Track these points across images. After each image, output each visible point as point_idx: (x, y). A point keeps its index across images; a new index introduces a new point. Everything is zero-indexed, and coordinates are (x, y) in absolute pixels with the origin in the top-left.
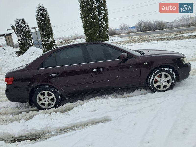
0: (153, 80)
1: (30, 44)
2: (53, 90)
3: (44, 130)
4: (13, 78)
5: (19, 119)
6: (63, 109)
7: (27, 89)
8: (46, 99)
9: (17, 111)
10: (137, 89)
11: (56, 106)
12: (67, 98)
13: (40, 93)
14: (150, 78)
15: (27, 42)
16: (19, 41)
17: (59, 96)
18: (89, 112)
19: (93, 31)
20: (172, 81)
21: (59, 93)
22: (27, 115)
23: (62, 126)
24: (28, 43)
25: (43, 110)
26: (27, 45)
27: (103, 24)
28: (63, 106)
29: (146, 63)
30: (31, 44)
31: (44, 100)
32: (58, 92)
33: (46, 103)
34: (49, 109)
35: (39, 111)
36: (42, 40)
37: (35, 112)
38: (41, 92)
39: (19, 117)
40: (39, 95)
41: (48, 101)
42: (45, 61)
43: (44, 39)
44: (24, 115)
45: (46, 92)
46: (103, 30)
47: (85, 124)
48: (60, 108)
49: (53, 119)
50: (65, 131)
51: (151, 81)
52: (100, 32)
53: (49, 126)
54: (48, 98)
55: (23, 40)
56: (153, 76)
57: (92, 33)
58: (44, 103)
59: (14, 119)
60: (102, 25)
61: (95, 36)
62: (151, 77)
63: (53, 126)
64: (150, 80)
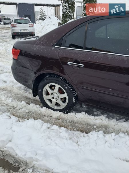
1: (71, 17)
2: (67, 87)
5: (17, 108)
6: (74, 119)
8: (55, 96)
11: (65, 111)
12: (84, 106)
13: (48, 85)
15: (70, 14)
16: (63, 11)
17: (74, 100)
18: (116, 158)
21: (74, 95)
22: (27, 107)
24: (70, 16)
25: (47, 109)
26: (68, 17)
28: (76, 114)
30: (73, 17)
31: (52, 96)
32: (74, 92)
33: (54, 101)
34: (56, 110)
36: (83, 14)
37: (37, 107)
38: (51, 84)
39: (18, 106)
40: (47, 87)
41: (57, 99)
43: (85, 12)
44: (23, 106)
45: (57, 86)
48: (71, 117)
49: (51, 140)
54: (58, 95)
55: (66, 11)
58: (52, 99)
59: (12, 106)
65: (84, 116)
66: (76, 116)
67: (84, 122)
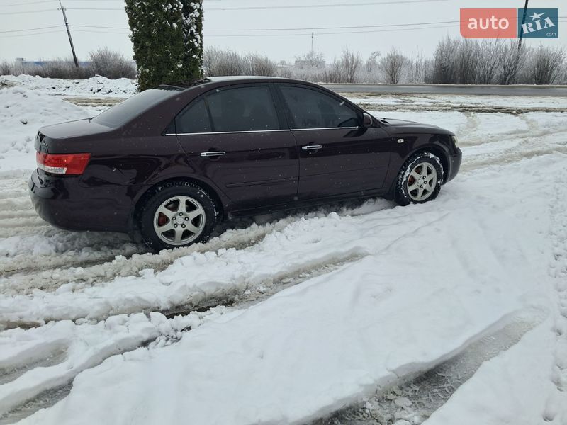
0: (407, 177)
2: (202, 194)
3: (238, 284)
4: (89, 154)
7: (130, 189)
8: (181, 220)
9: (72, 260)
10: (374, 198)
11: (203, 238)
13: (165, 203)
14: (404, 174)
17: (215, 212)
19: (168, 54)
20: (438, 181)
22: (126, 263)
23: (276, 272)
25: (170, 250)
27: (195, 40)
28: (219, 237)
29: (402, 141)
31: (175, 222)
33: (179, 230)
35: (158, 254)
38: (169, 200)
40: (162, 209)
41: (183, 225)
42: (183, 115)
45: (183, 199)
46: (194, 56)
47: (320, 266)
50: (284, 283)
51: (405, 179)
52: (186, 60)
53: (248, 273)
54: (185, 215)
56: (409, 168)
57: (162, 61)
58: (174, 229)
60: (193, 43)
61: (173, 69)
62: (405, 170)
63: (257, 273)
64: (402, 179)
65: (231, 235)
66: (222, 239)
67: (235, 243)
